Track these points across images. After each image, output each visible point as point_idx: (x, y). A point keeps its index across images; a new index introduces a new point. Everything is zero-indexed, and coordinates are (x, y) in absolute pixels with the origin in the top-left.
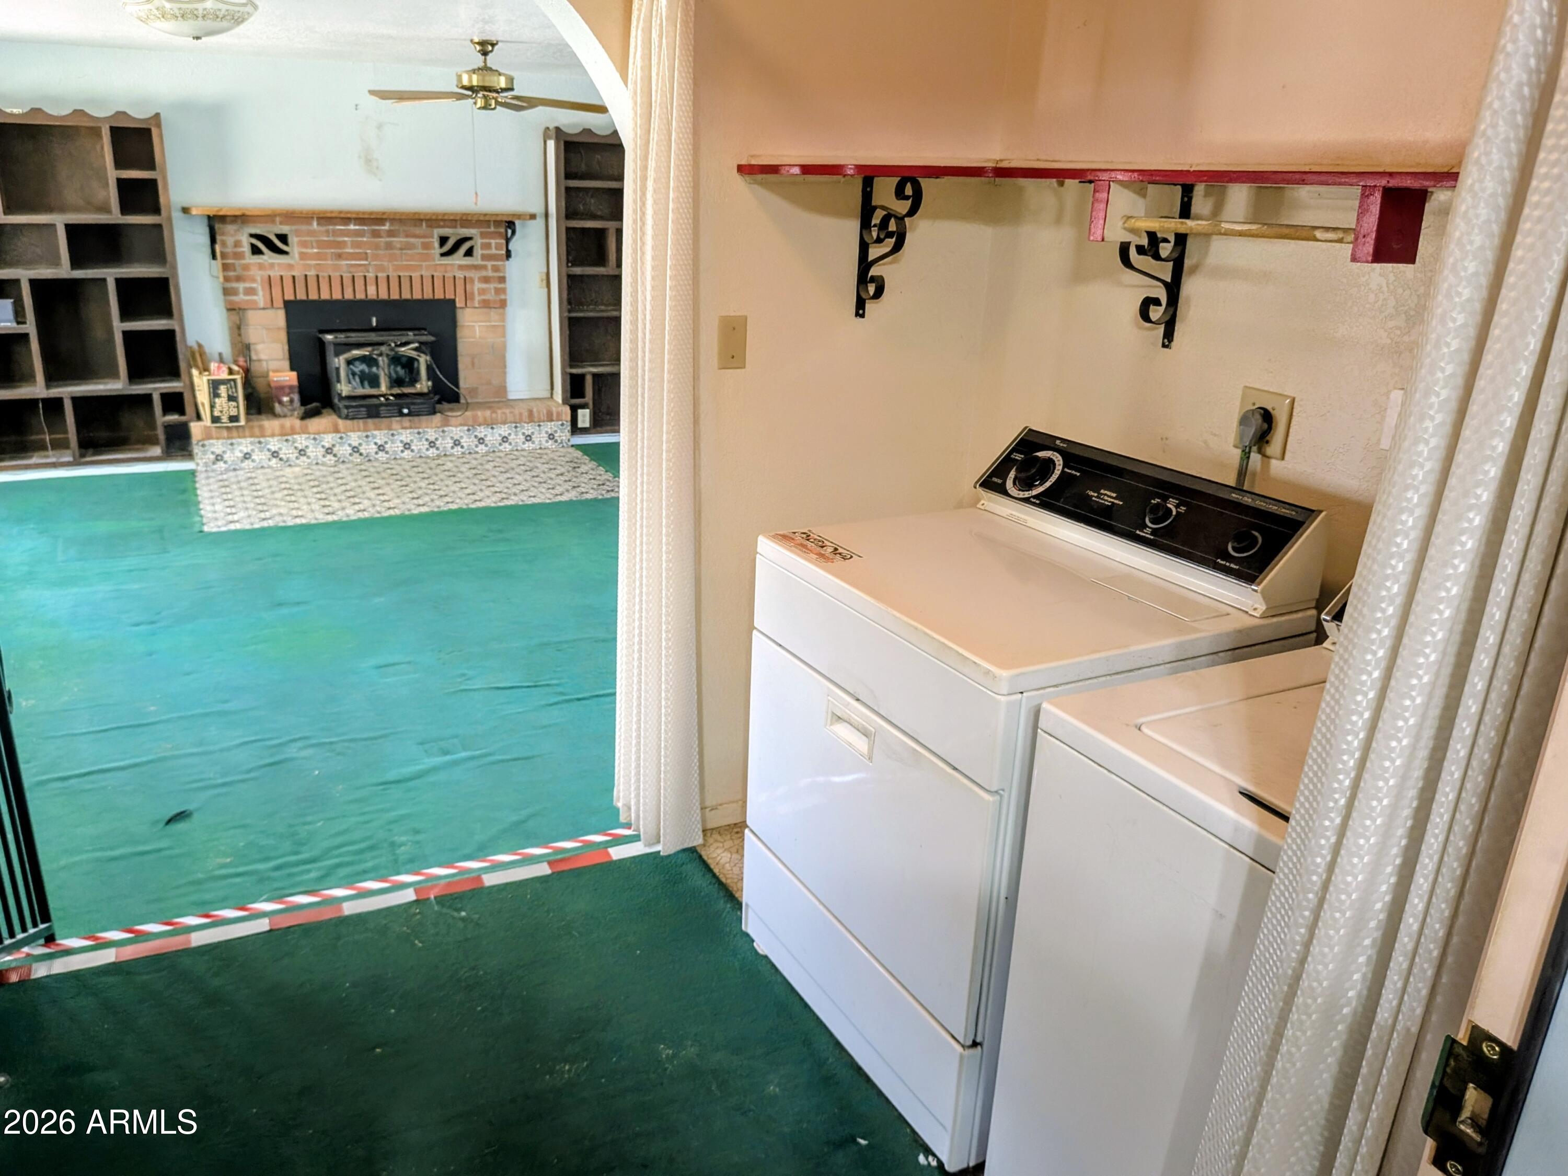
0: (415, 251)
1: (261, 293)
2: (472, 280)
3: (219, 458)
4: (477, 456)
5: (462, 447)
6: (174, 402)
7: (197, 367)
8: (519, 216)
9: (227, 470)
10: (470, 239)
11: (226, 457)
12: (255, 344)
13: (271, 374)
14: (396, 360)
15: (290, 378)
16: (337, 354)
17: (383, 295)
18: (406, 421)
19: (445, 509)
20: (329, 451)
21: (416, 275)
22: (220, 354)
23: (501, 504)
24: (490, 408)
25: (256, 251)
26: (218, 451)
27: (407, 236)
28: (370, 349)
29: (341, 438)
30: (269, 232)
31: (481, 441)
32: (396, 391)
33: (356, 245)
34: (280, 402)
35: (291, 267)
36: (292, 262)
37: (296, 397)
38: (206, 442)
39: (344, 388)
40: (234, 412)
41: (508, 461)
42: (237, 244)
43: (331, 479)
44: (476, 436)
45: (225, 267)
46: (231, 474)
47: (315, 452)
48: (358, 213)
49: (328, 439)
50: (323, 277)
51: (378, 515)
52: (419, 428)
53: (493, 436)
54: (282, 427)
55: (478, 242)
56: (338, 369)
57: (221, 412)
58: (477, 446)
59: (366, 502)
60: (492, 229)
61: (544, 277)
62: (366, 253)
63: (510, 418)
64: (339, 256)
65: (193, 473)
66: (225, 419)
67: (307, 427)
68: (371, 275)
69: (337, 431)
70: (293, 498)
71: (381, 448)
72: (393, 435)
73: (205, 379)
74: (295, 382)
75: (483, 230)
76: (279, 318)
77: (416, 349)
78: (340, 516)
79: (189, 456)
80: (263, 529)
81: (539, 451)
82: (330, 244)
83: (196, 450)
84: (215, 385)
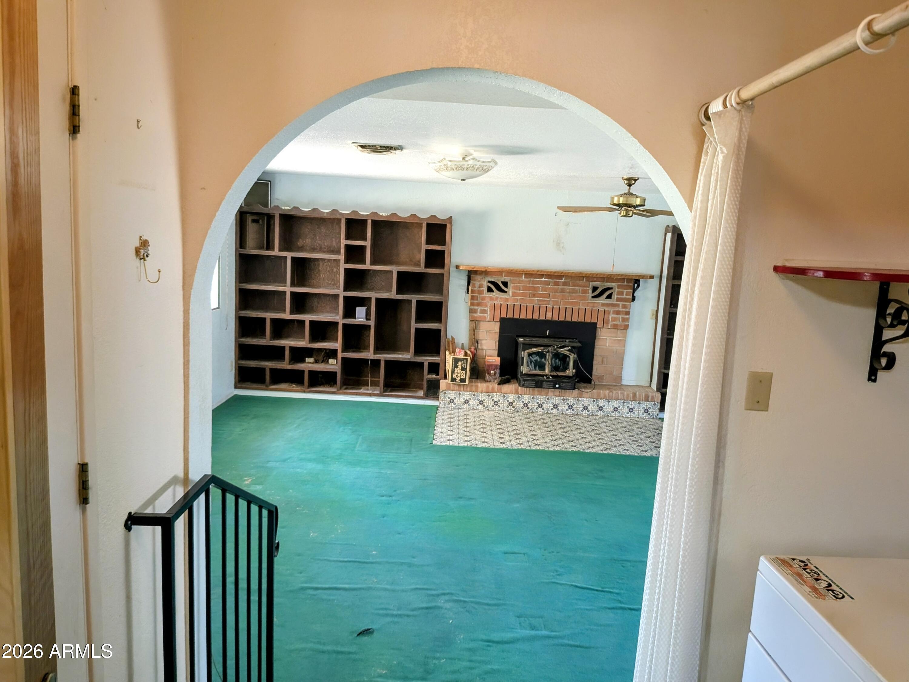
0: (578, 294)
1: (489, 313)
2: (609, 313)
3: (452, 401)
4: (597, 418)
5: (588, 411)
6: (434, 368)
7: (449, 350)
8: (644, 277)
9: (455, 408)
10: (612, 288)
11: (455, 401)
12: (481, 340)
13: (487, 357)
14: (556, 355)
15: (496, 360)
16: (524, 350)
17: (555, 318)
18: (557, 392)
19: (570, 450)
20: (511, 404)
21: (576, 308)
22: (463, 344)
23: (605, 452)
24: (609, 389)
25: (490, 290)
26: (452, 397)
27: (574, 286)
28: (542, 348)
29: (519, 397)
30: (498, 280)
31: (601, 408)
32: (554, 373)
33: (544, 289)
34: (489, 374)
35: (507, 300)
36: (508, 297)
37: (498, 372)
38: (447, 392)
39: (524, 369)
40: (463, 377)
41: (616, 423)
42: (481, 286)
43: (508, 421)
44: (598, 405)
45: (472, 298)
46: (456, 411)
47: (503, 404)
48: (548, 272)
49: (512, 397)
50: (524, 306)
51: (529, 448)
52: (564, 397)
53: (608, 407)
54: (488, 387)
55: (615, 292)
56: (523, 358)
57: (457, 376)
58: (597, 411)
59: (524, 439)
60: (625, 283)
61: (655, 313)
62: (549, 294)
63: (621, 396)
64: (534, 295)
65: (437, 408)
66: (458, 380)
67: (501, 389)
68: (550, 306)
69: (517, 393)
70: (485, 430)
71: (540, 406)
72: (548, 399)
73: (452, 357)
74: (499, 363)
75: (619, 284)
76: (497, 327)
77: (569, 350)
78: (507, 446)
79: (437, 398)
80: (464, 447)
81: (636, 419)
82: (529, 288)
83: (441, 395)
84: (456, 361)
